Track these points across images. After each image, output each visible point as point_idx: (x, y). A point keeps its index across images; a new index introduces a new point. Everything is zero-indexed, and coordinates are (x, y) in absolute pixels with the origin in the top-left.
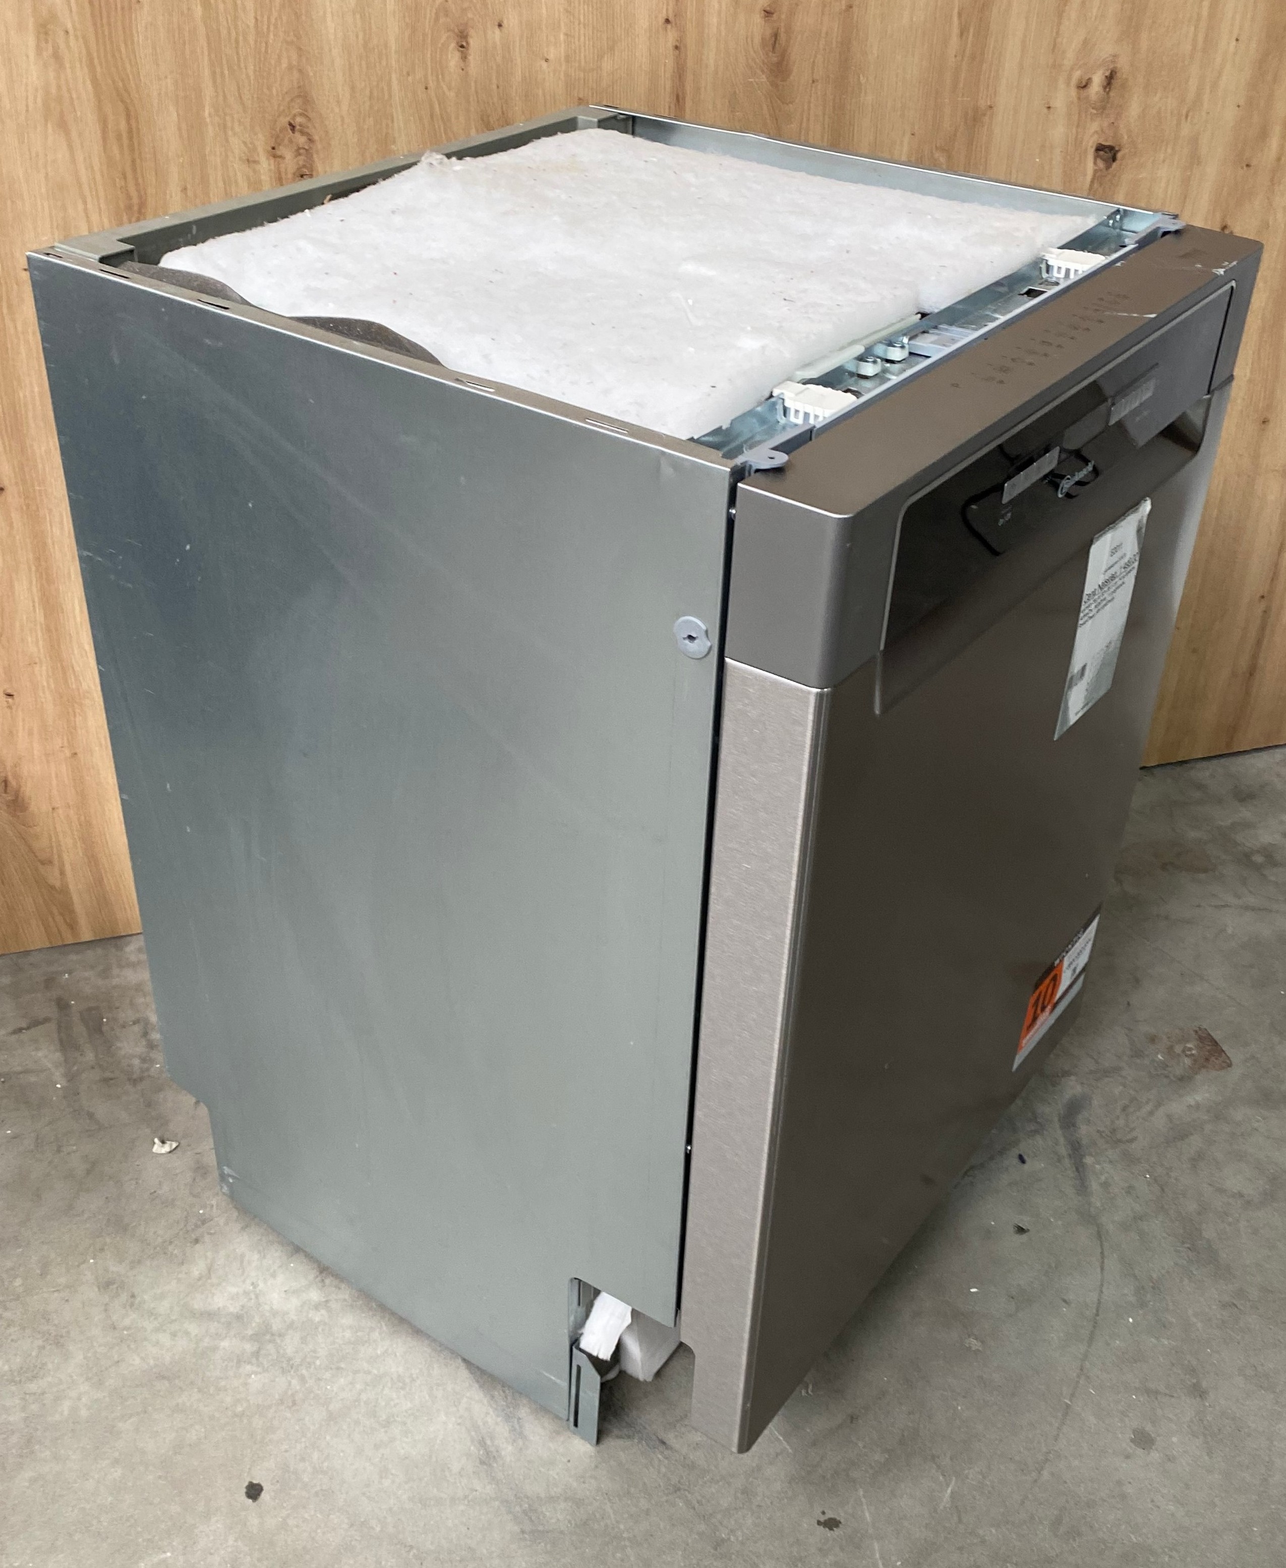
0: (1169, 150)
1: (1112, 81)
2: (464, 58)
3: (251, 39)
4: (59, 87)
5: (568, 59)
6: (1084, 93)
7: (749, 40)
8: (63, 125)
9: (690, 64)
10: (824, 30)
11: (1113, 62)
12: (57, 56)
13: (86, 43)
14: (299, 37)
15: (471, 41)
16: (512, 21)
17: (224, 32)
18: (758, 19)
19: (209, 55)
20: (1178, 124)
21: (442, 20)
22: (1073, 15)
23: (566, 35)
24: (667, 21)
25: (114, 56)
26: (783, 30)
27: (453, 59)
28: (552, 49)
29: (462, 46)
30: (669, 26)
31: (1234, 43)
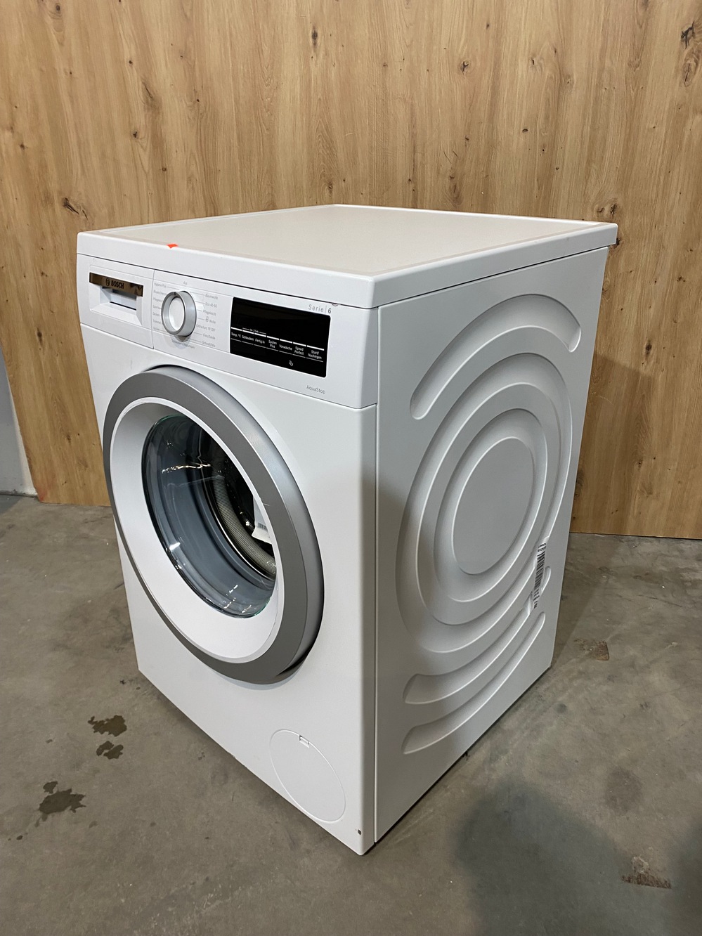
0: (647, 242)
1: (615, 210)
2: (331, 192)
3: (256, 183)
4: (193, 198)
5: (370, 193)
6: (600, 215)
7: (444, 188)
8: (194, 211)
9: (419, 197)
10: (476, 185)
11: (614, 201)
12: (193, 188)
13: (202, 184)
14: (272, 183)
15: (333, 186)
16: (349, 179)
17: (247, 181)
18: (447, 180)
19: (241, 188)
20: (651, 229)
21: (323, 178)
22: (593, 181)
23: (370, 184)
24: (410, 180)
26: (458, 184)
27: (327, 192)
28: (364, 190)
29: (330, 188)
30: (410, 182)
31: (678, 193)
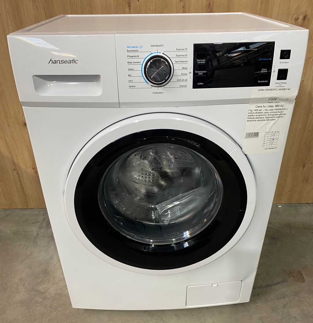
1: (306, 18)
2: (130, 9)
5: (155, 10)
6: (297, 21)
7: (202, 5)
9: (187, 11)
10: (223, 2)
11: (305, 13)
12: (37, 7)
13: (43, 4)
14: (90, 3)
15: (131, 5)
17: (73, 2)
19: (70, 7)
23: (155, 3)
25: (49, 7)
26: (211, 3)
27: (127, 9)
28: (151, 7)
29: (129, 6)
30: (181, 1)
